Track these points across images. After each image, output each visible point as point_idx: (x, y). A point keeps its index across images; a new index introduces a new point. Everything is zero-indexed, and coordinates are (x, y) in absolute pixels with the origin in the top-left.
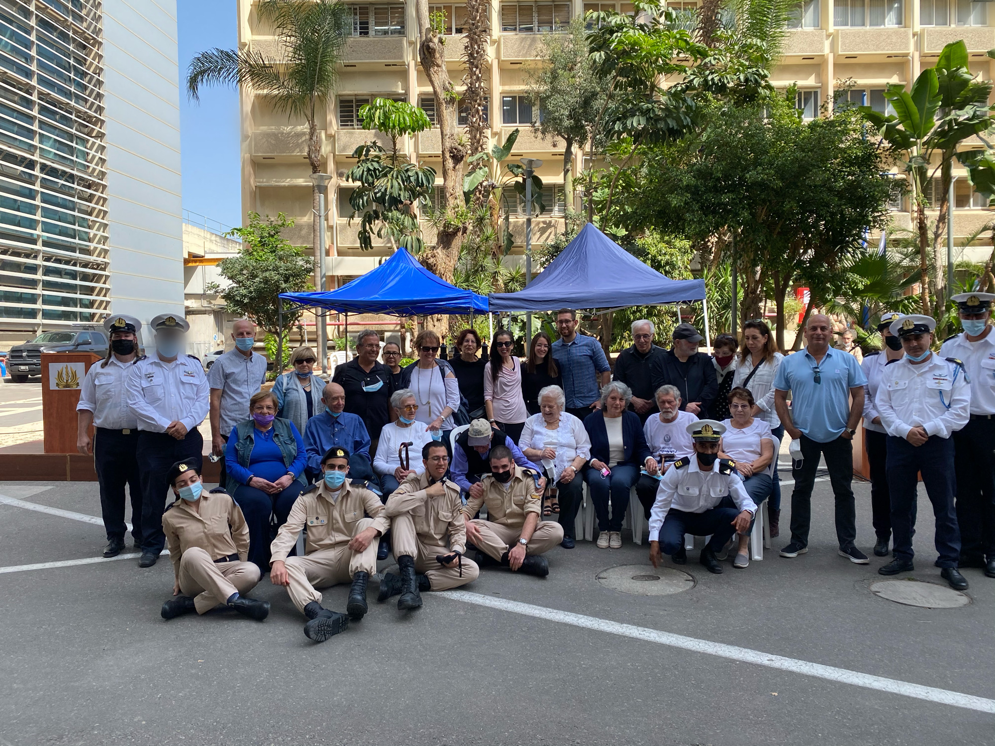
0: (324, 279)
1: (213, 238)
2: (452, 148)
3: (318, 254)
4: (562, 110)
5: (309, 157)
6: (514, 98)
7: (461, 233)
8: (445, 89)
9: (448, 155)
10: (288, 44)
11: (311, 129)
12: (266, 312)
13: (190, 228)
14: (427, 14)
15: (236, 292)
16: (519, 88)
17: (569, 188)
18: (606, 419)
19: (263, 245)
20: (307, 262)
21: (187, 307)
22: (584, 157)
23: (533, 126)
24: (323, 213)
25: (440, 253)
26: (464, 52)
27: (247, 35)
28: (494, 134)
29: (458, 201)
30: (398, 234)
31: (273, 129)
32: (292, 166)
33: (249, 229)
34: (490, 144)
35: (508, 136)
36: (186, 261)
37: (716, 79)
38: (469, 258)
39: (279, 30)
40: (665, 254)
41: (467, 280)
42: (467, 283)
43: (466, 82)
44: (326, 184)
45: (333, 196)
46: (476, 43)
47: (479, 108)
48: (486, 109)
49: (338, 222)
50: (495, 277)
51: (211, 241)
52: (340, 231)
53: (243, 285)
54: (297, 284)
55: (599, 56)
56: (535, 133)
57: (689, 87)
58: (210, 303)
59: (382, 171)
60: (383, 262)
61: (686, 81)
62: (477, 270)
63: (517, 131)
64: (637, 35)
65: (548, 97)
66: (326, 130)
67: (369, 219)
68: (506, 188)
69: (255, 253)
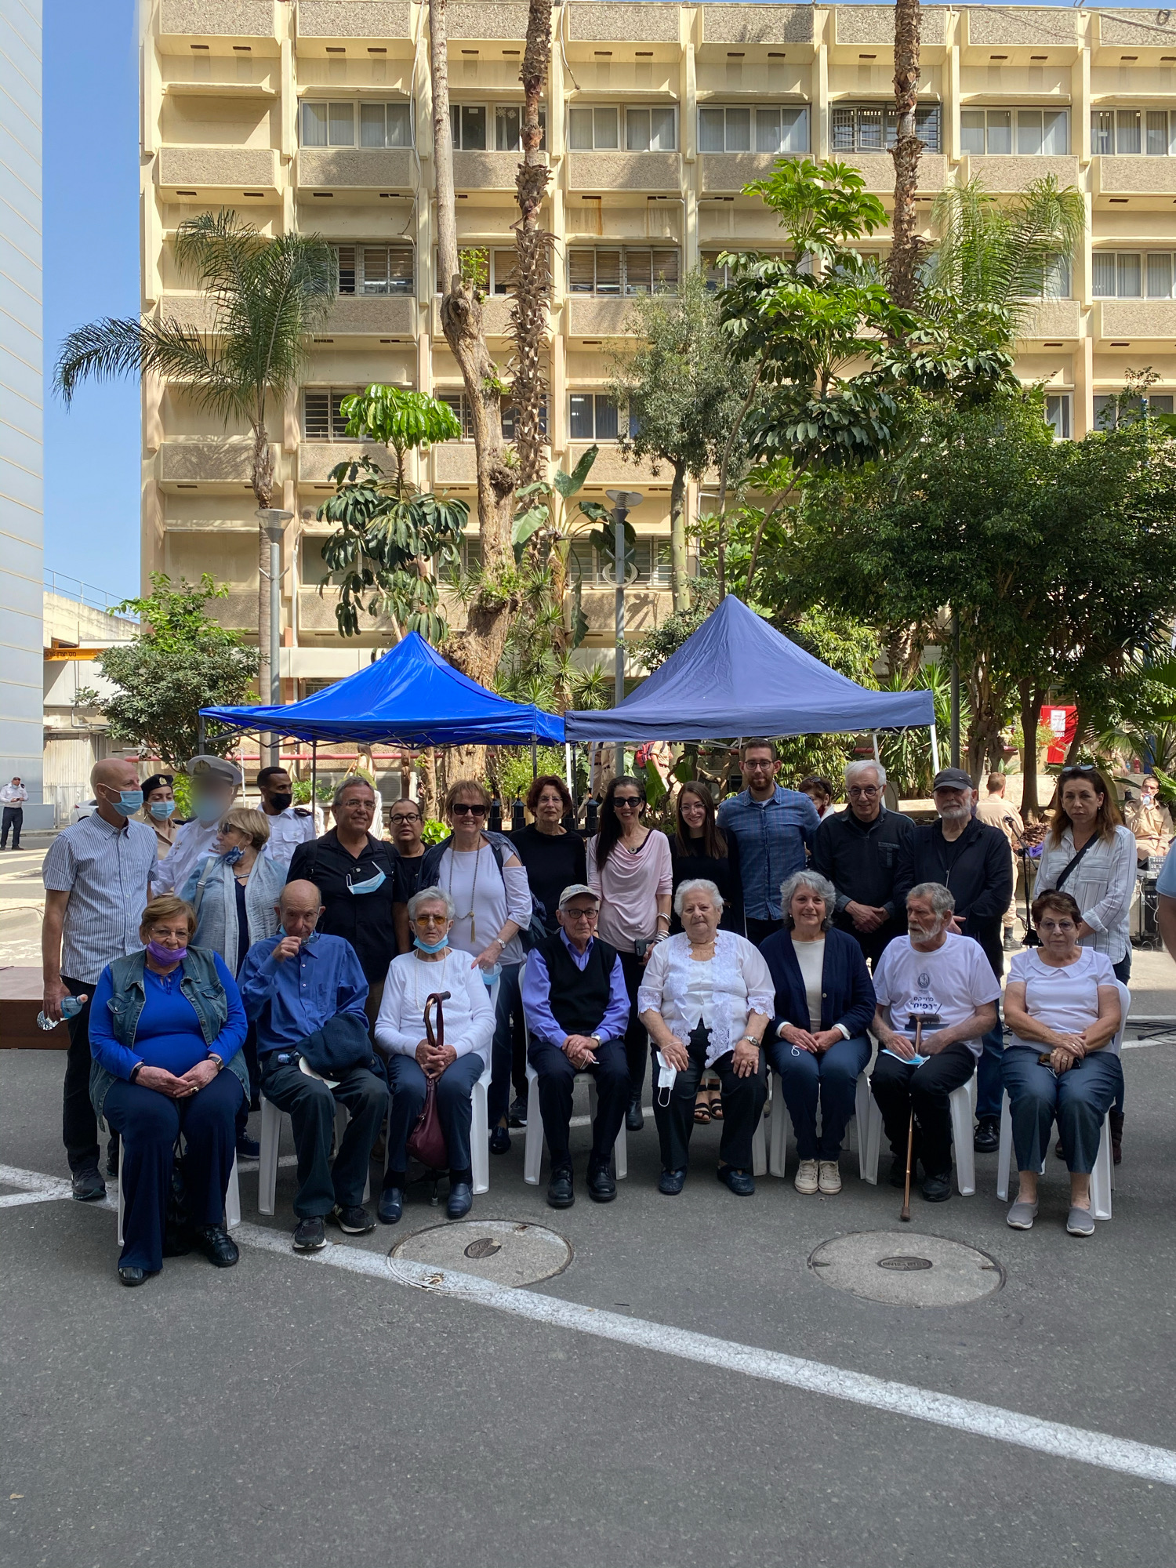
0: (277, 683)
1: (94, 616)
2: (494, 471)
3: (267, 642)
4: (669, 416)
5: (254, 485)
6: (588, 397)
7: (507, 610)
8: (484, 374)
9: (487, 482)
10: (221, 302)
11: (258, 439)
12: (177, 738)
13: (55, 599)
14: (455, 253)
15: (127, 705)
16: (596, 381)
17: (679, 540)
18: (795, 943)
19: (175, 627)
20: (248, 655)
21: (48, 728)
22: (700, 494)
23: (621, 442)
24: (276, 574)
25: (473, 643)
26: (510, 321)
27: (155, 288)
28: (557, 455)
29: (504, 558)
30: (405, 610)
31: (194, 439)
32: (225, 499)
33: (151, 601)
34: (551, 471)
35: (579, 458)
36: (48, 653)
37: (929, 366)
38: (516, 651)
39: (207, 281)
40: (835, 649)
41: (513, 688)
42: (513, 693)
43: (512, 369)
44: (282, 527)
45: (292, 549)
46: (530, 307)
47: (535, 411)
48: (543, 412)
49: (300, 591)
50: (558, 683)
51: (90, 621)
52: (303, 606)
53: (139, 693)
54: (231, 692)
55: (738, 326)
56: (624, 452)
57: (885, 379)
58: (85, 721)
59: (378, 505)
60: (378, 657)
61: (878, 369)
62: (529, 671)
63: (595, 449)
64: (803, 292)
65: (647, 395)
66: (282, 442)
67: (355, 583)
68: (576, 542)
69: (160, 640)
